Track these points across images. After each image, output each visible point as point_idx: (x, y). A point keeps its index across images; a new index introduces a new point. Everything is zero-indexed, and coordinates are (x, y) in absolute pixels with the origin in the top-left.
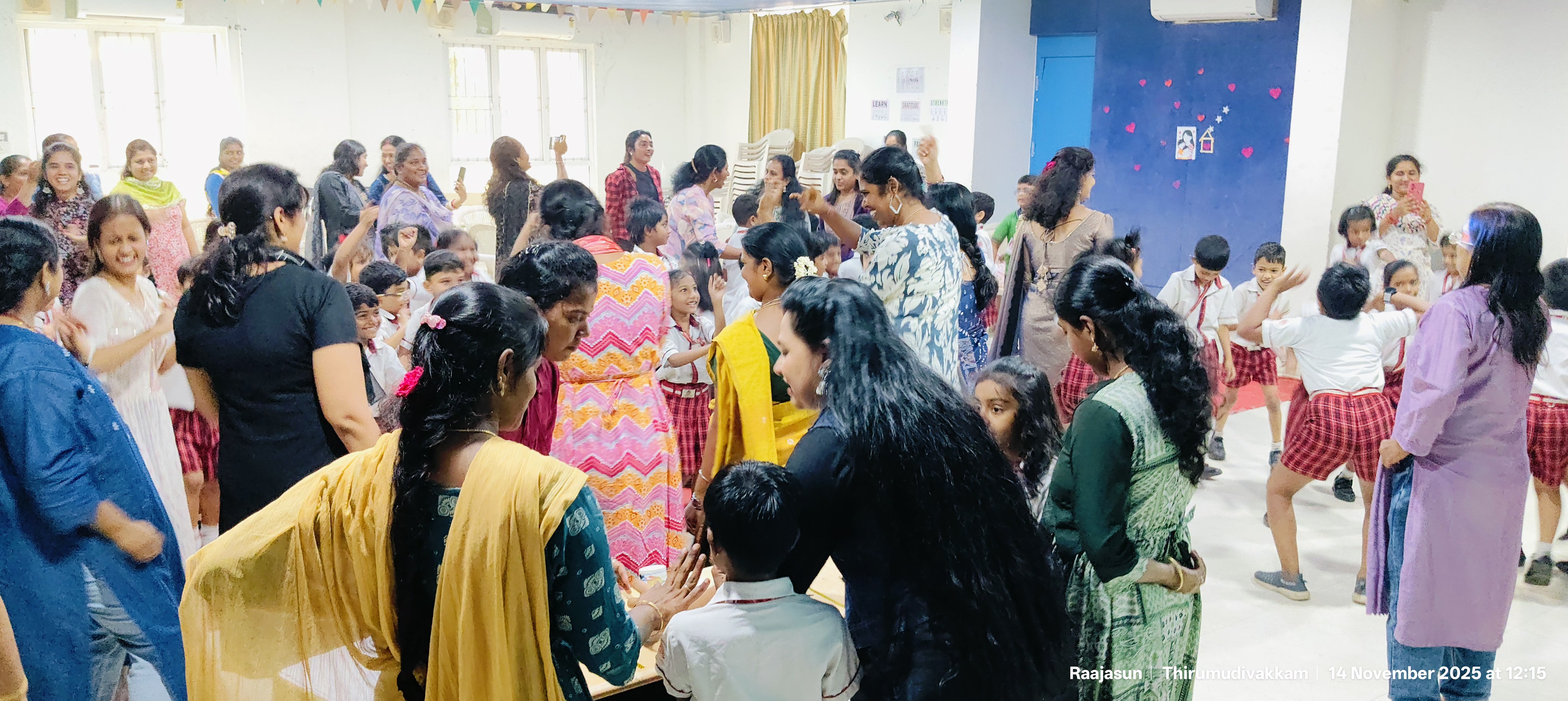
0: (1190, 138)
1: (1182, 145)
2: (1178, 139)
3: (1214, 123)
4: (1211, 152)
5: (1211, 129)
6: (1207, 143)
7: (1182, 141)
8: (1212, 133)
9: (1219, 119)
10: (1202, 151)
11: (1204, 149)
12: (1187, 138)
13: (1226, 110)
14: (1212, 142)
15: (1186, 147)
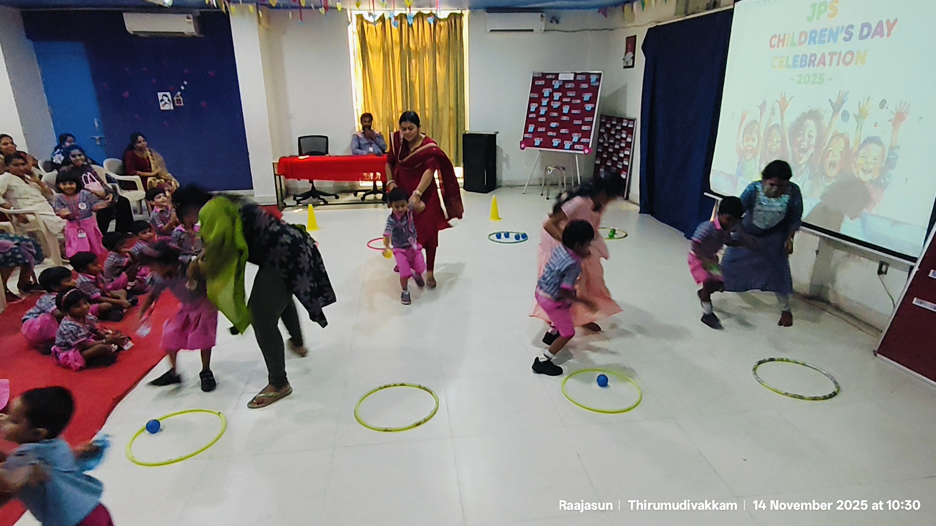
0: (167, 98)
1: (163, 102)
2: (160, 98)
3: (181, 90)
4: (182, 104)
5: (179, 93)
6: (178, 100)
7: (162, 100)
8: (180, 95)
9: (183, 88)
10: (176, 104)
11: (177, 103)
12: (165, 99)
13: (185, 83)
14: (181, 99)
15: (166, 103)
